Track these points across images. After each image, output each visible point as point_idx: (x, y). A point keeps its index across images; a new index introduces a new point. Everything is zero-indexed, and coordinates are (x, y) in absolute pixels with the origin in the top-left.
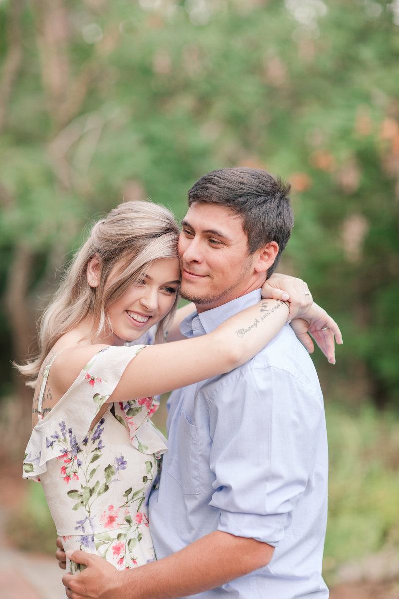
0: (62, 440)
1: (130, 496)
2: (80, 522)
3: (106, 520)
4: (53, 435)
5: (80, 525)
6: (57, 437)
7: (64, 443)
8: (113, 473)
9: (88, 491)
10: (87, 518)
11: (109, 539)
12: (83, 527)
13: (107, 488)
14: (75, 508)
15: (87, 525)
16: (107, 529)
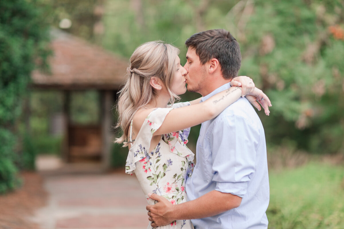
1: (176, 178)
2: (154, 191)
3: (166, 189)
8: (167, 167)
9: (156, 176)
10: (157, 189)
11: (168, 198)
12: (156, 193)
13: (165, 175)
14: (151, 185)
15: (157, 191)
16: (167, 193)
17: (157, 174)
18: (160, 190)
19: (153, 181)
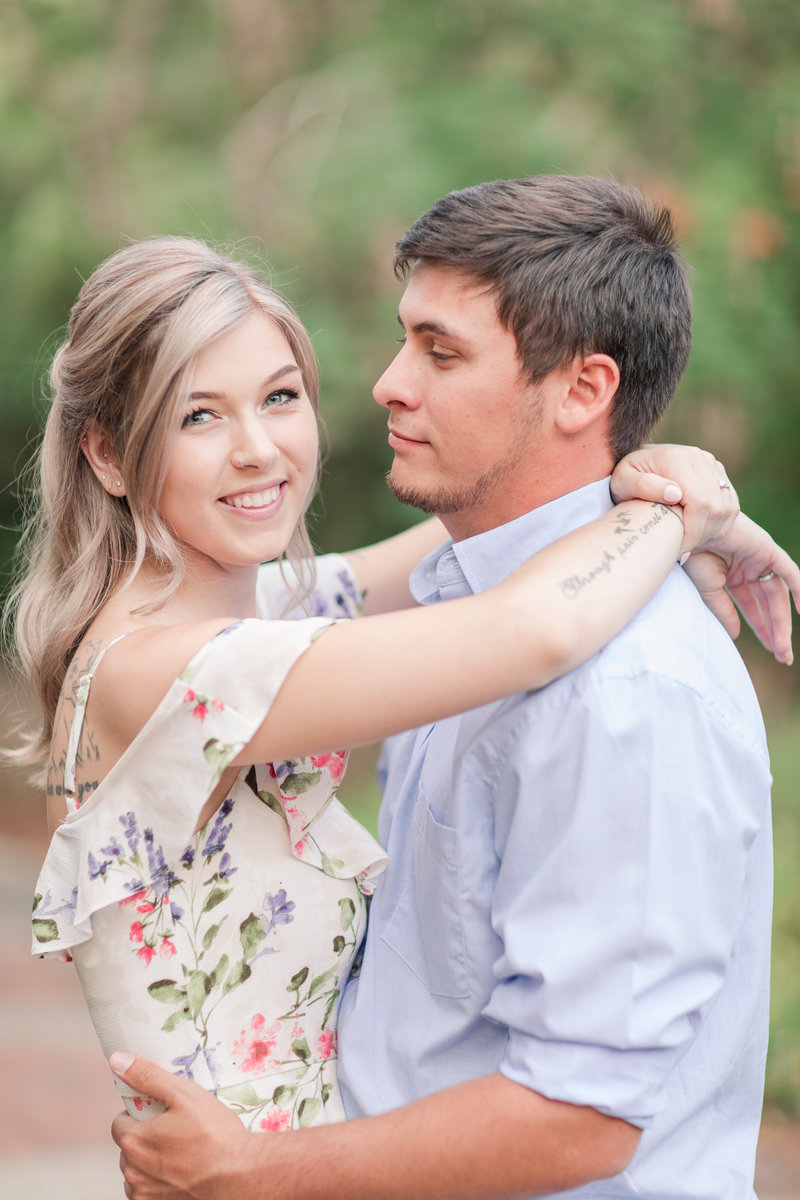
0: (127, 859)
1: (305, 988)
2: (181, 1061)
3: (246, 1053)
4: (105, 846)
5: (183, 1068)
6: (116, 852)
7: (134, 865)
8: (261, 934)
9: (200, 981)
10: (198, 1049)
11: (254, 1101)
12: (190, 1074)
13: (246, 972)
14: (169, 1026)
15: (199, 1066)
16: (250, 1075)
17: (208, 967)
18: (216, 1059)
19: (182, 1005)
